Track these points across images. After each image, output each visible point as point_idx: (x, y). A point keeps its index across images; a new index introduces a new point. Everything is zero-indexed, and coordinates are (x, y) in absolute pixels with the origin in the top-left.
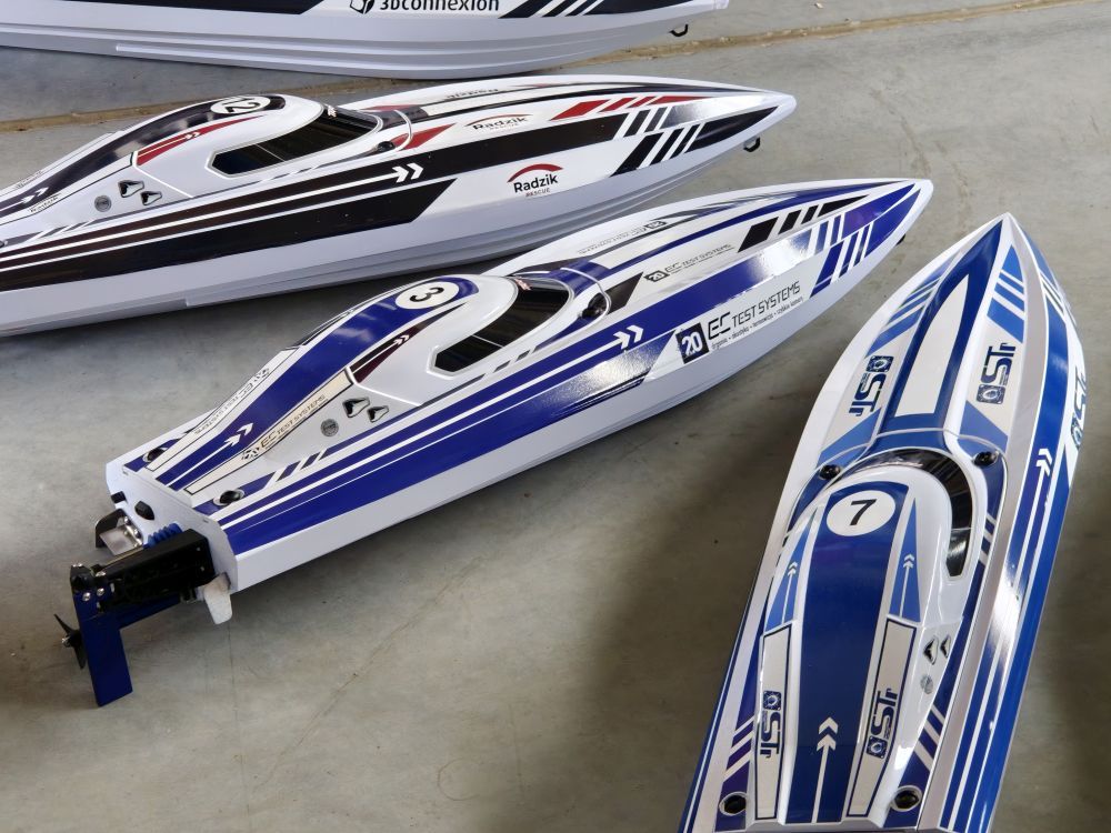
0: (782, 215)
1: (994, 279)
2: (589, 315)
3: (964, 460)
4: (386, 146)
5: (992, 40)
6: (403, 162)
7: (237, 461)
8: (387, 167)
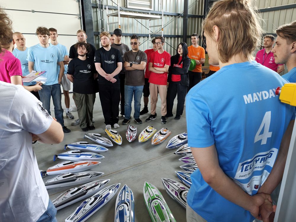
0: (111, 188)
1: (126, 189)
2: (100, 199)
3: (127, 202)
4: (83, 190)
5: (121, 172)
6: (84, 191)
7: (76, 217)
8: (83, 191)
